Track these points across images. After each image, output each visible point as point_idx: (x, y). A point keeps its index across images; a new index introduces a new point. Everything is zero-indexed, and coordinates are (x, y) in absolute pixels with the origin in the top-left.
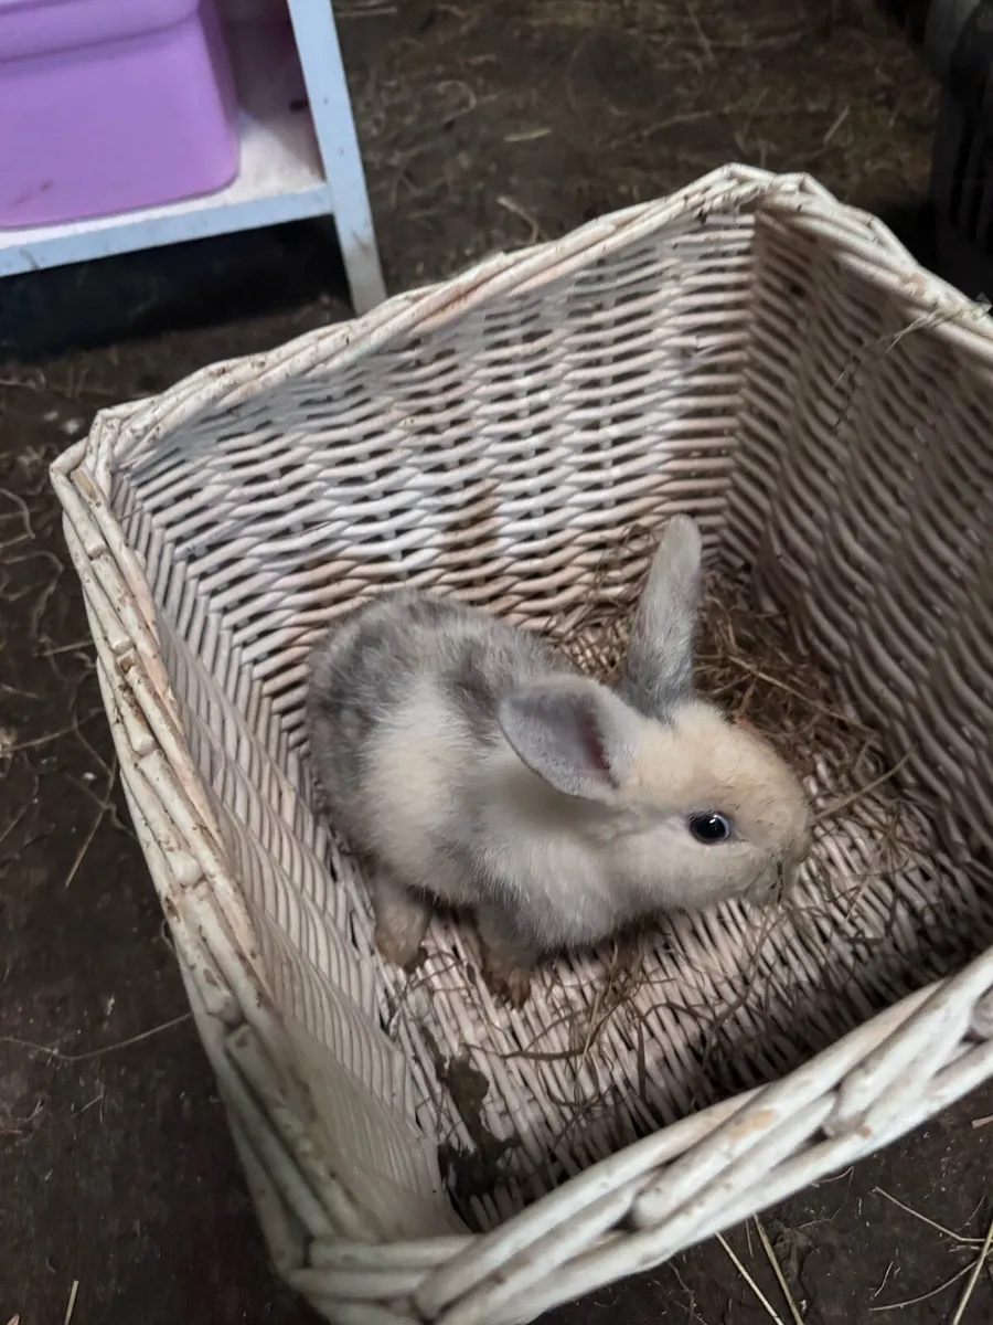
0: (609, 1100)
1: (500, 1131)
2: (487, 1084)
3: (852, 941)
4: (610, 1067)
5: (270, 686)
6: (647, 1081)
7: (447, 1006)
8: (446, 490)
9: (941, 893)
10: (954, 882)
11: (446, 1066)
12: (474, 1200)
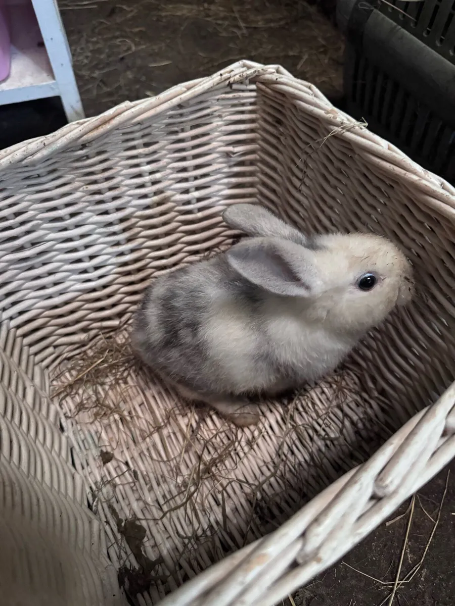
0: (209, 533)
1: (152, 556)
2: (146, 531)
3: (324, 439)
4: (209, 515)
5: (20, 331)
6: (227, 520)
7: (123, 492)
8: (110, 224)
9: (365, 413)
10: (371, 407)
11: (123, 524)
12: (139, 596)
